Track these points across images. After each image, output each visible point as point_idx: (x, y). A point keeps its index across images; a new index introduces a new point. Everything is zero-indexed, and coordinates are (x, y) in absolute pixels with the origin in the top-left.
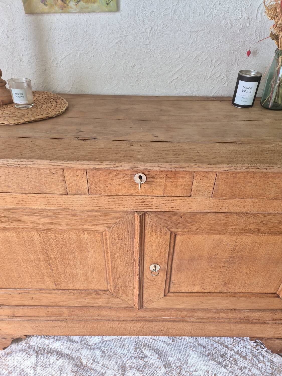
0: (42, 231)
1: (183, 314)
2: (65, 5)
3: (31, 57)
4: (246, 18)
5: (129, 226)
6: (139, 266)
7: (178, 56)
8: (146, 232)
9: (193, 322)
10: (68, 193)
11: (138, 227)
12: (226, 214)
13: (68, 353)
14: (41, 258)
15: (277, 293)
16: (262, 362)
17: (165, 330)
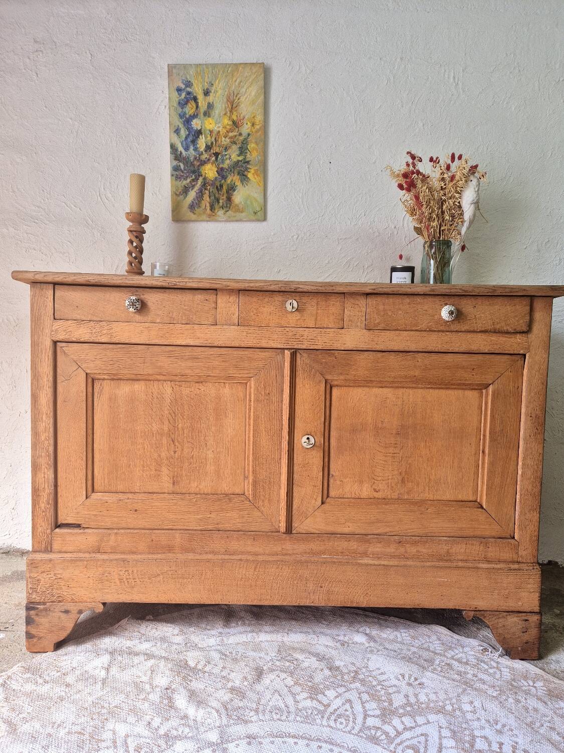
0: (177, 383)
1: (352, 548)
2: (213, 214)
5: (277, 372)
6: (289, 435)
7: (327, 262)
8: (297, 380)
9: (367, 565)
10: (218, 324)
11: (289, 369)
12: (384, 353)
13: (163, 655)
14: (166, 429)
15: (478, 501)
16: (494, 668)
17: (326, 585)
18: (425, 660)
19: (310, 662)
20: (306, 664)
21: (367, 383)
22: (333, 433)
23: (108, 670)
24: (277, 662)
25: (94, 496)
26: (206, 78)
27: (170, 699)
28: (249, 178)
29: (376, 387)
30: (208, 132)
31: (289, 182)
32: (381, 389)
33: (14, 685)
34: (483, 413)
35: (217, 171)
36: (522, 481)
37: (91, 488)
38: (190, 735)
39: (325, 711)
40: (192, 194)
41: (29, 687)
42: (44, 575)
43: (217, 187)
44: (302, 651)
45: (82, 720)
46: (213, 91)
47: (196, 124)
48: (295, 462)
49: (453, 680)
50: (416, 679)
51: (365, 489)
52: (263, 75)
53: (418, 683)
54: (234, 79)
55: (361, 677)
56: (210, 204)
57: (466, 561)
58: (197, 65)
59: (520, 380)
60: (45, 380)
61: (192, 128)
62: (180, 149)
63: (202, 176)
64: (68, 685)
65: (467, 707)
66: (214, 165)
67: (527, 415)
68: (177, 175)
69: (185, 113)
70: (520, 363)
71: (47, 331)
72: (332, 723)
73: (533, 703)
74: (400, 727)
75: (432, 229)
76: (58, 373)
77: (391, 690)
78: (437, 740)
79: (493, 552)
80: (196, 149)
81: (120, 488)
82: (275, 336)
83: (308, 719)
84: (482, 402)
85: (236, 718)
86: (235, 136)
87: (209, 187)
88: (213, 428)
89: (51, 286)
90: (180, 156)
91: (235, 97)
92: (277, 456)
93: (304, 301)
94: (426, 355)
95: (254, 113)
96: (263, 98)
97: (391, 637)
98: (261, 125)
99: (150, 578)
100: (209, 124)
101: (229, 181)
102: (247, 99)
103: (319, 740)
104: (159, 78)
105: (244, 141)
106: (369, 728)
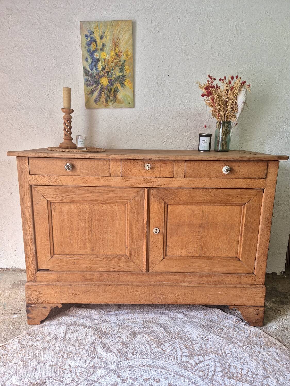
0: (92, 204)
1: (177, 279)
2: (107, 104)
3: (85, 130)
4: (201, 110)
5: (141, 199)
6: (147, 228)
7: (166, 129)
8: (151, 202)
9: (184, 286)
10: (111, 176)
11: (147, 197)
12: (194, 189)
13: (90, 325)
14: (87, 225)
15: (238, 257)
16: (242, 331)
17: (165, 295)
18: (210, 327)
19: (158, 329)
20: (156, 330)
21: (185, 203)
22: (168, 227)
23: (65, 334)
24: (142, 329)
25: (55, 256)
26: (101, 29)
27: (94, 348)
28: (125, 85)
29: (189, 205)
30: (103, 60)
31: (147, 86)
32: (192, 206)
33: (24, 342)
34: (242, 217)
35: (108, 81)
36: (259, 248)
37: (53, 253)
38: (104, 366)
39: (164, 353)
40: (96, 94)
41: (31, 343)
42: (34, 292)
43: (109, 90)
44: (154, 323)
45: (55, 359)
46: (105, 37)
47: (96, 55)
48: (150, 240)
49: (223, 337)
50: (206, 337)
51: (183, 252)
52: (131, 27)
53: (206, 339)
54: (116, 29)
55: (181, 336)
56: (105, 99)
57: (231, 284)
58: (96, 22)
59: (261, 201)
60: (27, 203)
61: (94, 58)
62: (89, 69)
63: (100, 84)
64: (48, 342)
65: (228, 352)
66: (107, 78)
67: (263, 218)
68: (87, 83)
69: (90, 50)
70: (262, 193)
71: (26, 180)
72: (167, 360)
73: (258, 349)
74: (197, 361)
75: (221, 116)
76: (33, 200)
77: (194, 343)
78: (214, 368)
79: (244, 280)
80: (97, 70)
81: (67, 252)
82: (140, 182)
83: (156, 358)
84: (241, 212)
85: (124, 357)
86: (118, 62)
87: (104, 90)
88: (110, 225)
89: (27, 158)
90: (89, 73)
91: (117, 40)
92: (141, 238)
93: (154, 164)
94: (215, 190)
95: (127, 49)
96: (132, 40)
97: (195, 315)
98: (131, 56)
99: (83, 293)
100: (104, 55)
101: (115, 86)
102: (123, 41)
103: (161, 368)
104: (75, 29)
105: (122, 65)
106: (183, 362)
